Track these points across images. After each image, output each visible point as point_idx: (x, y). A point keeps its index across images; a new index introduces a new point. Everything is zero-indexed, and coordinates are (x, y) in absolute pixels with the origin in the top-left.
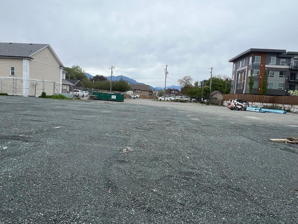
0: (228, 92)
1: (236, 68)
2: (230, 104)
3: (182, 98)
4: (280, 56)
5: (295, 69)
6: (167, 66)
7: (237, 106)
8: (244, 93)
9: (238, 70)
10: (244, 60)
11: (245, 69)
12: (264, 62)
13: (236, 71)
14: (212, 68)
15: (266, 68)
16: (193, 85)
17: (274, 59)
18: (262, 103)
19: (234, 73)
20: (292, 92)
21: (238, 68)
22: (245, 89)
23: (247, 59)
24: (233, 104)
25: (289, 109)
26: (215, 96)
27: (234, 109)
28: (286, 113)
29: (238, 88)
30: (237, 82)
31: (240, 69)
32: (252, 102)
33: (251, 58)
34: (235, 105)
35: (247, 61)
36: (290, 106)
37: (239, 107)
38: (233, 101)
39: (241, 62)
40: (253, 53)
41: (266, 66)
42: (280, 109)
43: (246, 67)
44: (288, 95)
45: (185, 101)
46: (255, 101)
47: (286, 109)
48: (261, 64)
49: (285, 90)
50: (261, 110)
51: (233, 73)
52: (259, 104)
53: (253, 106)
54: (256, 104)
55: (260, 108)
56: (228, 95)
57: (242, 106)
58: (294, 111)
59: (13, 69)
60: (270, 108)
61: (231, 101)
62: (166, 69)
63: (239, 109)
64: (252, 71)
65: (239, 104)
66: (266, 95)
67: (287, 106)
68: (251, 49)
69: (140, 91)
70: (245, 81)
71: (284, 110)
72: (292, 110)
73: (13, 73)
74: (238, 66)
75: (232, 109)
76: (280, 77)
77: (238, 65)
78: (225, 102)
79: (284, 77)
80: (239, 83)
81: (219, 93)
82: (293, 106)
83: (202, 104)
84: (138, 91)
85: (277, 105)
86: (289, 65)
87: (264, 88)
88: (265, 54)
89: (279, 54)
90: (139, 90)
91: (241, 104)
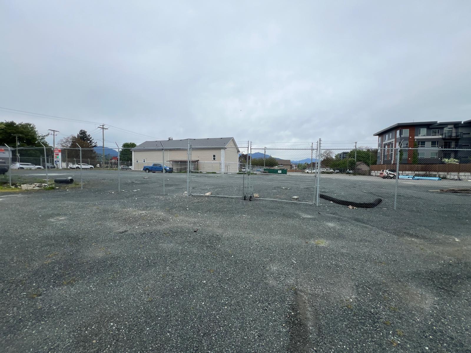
0: (375, 163)
1: (382, 141)
2: (382, 174)
3: (327, 170)
4: (430, 127)
5: (449, 138)
6: (312, 143)
7: (389, 175)
8: (392, 163)
9: (384, 143)
10: (391, 134)
11: (393, 142)
12: (412, 134)
13: (382, 144)
14: (356, 142)
15: (416, 139)
16: (334, 157)
17: (424, 131)
18: (413, 172)
19: (380, 145)
20: (446, 160)
21: (385, 141)
22: (393, 160)
23: (394, 132)
24: (385, 174)
25: (445, 176)
26: (359, 167)
27: (386, 177)
28: (441, 180)
29: (386, 159)
30: (384, 153)
31: (387, 141)
32: (403, 171)
33: (398, 132)
34: (388, 174)
35: (394, 135)
36: (446, 173)
37: (392, 176)
38: (385, 171)
39: (387, 136)
40: (400, 127)
41: (416, 137)
42: (435, 176)
43: (394, 140)
44: (443, 163)
45: (331, 173)
46: (406, 170)
47: (441, 176)
48: (410, 136)
49: (439, 159)
50: (414, 178)
51: (378, 146)
52: (410, 172)
53: (404, 174)
54: (407, 172)
55: (413, 176)
56: (376, 166)
57: (395, 175)
58: (451, 178)
59: (214, 156)
60: (423, 176)
61: (383, 171)
62: (312, 146)
63: (391, 178)
64: (400, 143)
65: (391, 173)
66: (418, 164)
67: (442, 174)
68: (398, 124)
69: (283, 166)
70: (393, 152)
71: (439, 177)
72: (448, 177)
73: (214, 159)
74: (384, 140)
75: (384, 177)
76: (432, 146)
77: (384, 138)
78: (373, 172)
79: (437, 146)
80: (386, 154)
81: (363, 164)
82: (449, 173)
83: (349, 175)
84: (281, 166)
85: (431, 173)
86: (442, 135)
87: (414, 158)
88: (414, 127)
89: (429, 126)
90: (281, 164)
91: (393, 173)
